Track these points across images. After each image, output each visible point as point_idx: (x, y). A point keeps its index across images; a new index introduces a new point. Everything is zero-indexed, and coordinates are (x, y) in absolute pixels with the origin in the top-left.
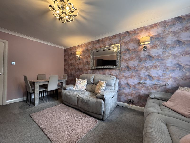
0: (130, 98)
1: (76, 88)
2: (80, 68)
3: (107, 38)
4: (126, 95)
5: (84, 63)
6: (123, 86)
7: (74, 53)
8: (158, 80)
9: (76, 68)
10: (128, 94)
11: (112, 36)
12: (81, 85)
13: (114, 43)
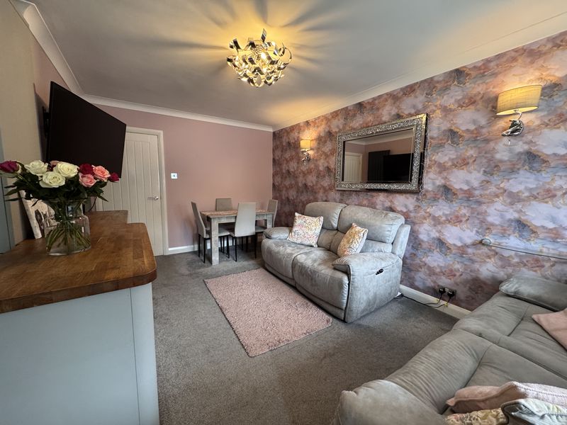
0: (445, 282)
1: (294, 238)
2: (309, 184)
3: (385, 96)
4: (432, 272)
5: (318, 170)
6: (425, 246)
7: (294, 143)
8: (554, 241)
9: (300, 185)
10: (438, 270)
11: (402, 89)
12: (306, 230)
13: (407, 112)
